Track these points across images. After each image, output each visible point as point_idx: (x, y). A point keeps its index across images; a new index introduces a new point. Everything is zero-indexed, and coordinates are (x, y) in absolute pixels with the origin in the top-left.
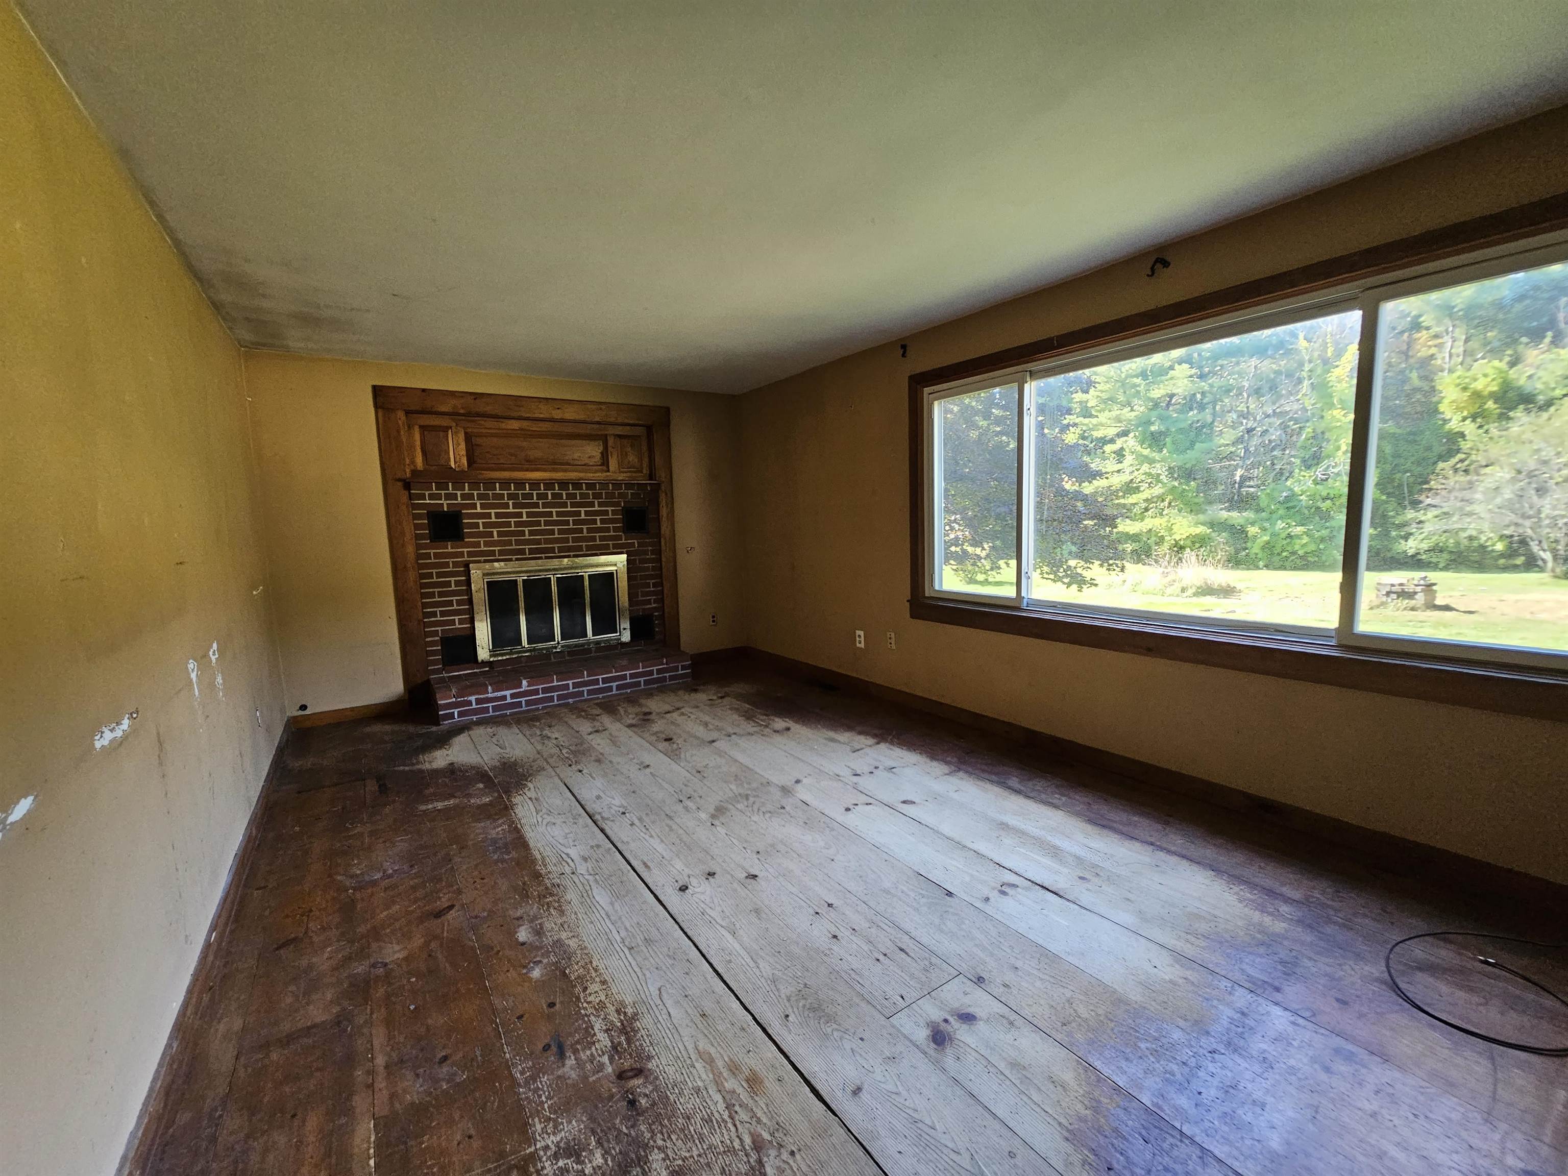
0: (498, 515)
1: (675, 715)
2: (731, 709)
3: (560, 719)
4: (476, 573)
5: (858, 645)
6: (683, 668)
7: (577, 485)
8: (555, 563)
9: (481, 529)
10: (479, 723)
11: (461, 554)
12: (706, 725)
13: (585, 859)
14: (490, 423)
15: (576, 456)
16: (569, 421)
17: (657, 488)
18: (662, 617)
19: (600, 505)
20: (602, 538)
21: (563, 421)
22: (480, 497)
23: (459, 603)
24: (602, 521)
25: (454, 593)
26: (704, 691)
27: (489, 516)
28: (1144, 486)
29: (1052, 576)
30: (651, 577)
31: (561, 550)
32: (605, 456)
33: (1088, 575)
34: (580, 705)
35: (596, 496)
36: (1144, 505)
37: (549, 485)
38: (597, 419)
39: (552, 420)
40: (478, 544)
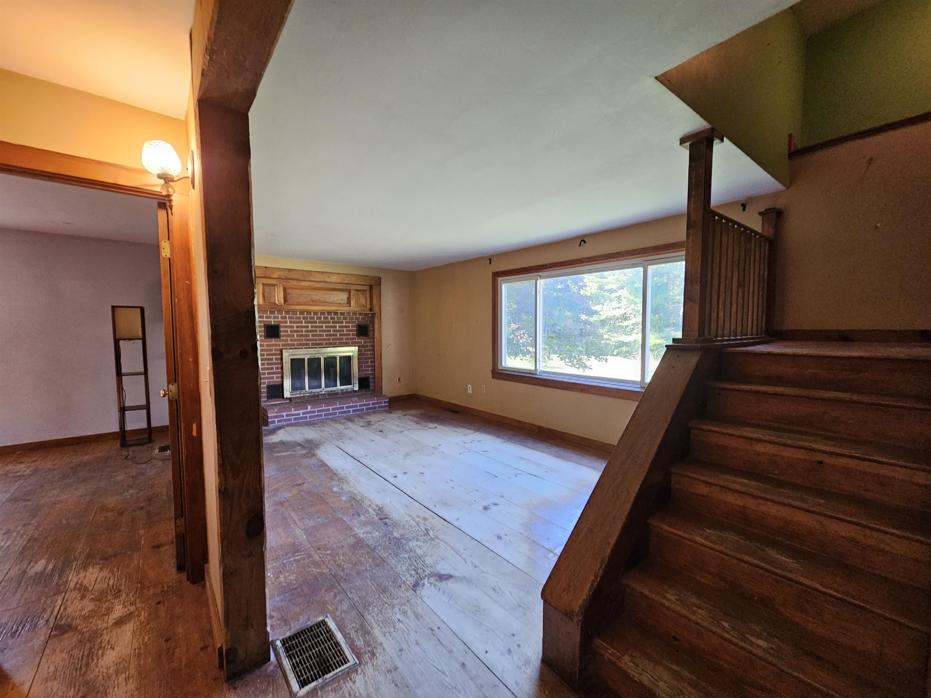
0: (297, 327)
1: (383, 422)
2: (409, 420)
3: (327, 424)
4: (286, 354)
5: (469, 392)
6: (385, 402)
7: (336, 313)
8: (324, 350)
9: (289, 333)
10: (288, 425)
11: (279, 345)
12: (398, 426)
13: (354, 469)
14: (294, 283)
15: (335, 299)
16: (333, 283)
17: (374, 315)
18: (374, 378)
19: (346, 323)
20: (346, 339)
21: (330, 283)
22: (290, 318)
23: (276, 368)
24: (347, 331)
25: (274, 364)
26: (395, 413)
27: (293, 327)
28: (632, 316)
29: (570, 364)
30: (369, 358)
31: (326, 344)
32: (349, 300)
33: (588, 363)
34: (336, 419)
35: (344, 318)
36: (632, 327)
37: (323, 313)
38: (346, 282)
39: (325, 282)
40: (287, 340)
